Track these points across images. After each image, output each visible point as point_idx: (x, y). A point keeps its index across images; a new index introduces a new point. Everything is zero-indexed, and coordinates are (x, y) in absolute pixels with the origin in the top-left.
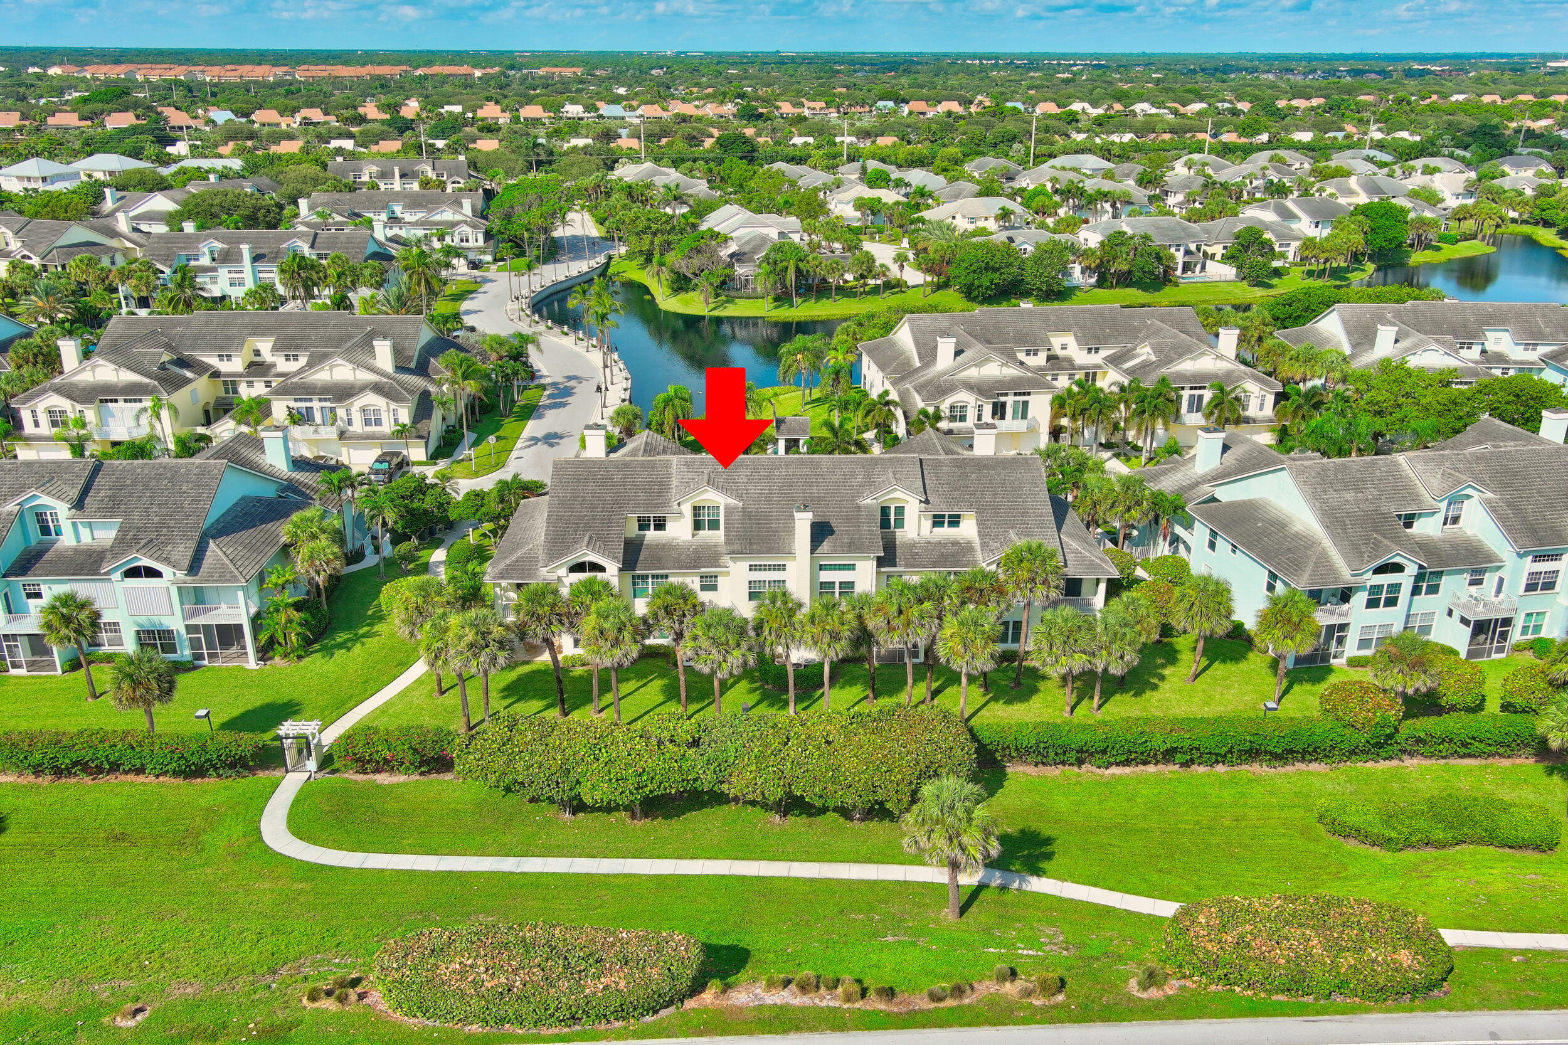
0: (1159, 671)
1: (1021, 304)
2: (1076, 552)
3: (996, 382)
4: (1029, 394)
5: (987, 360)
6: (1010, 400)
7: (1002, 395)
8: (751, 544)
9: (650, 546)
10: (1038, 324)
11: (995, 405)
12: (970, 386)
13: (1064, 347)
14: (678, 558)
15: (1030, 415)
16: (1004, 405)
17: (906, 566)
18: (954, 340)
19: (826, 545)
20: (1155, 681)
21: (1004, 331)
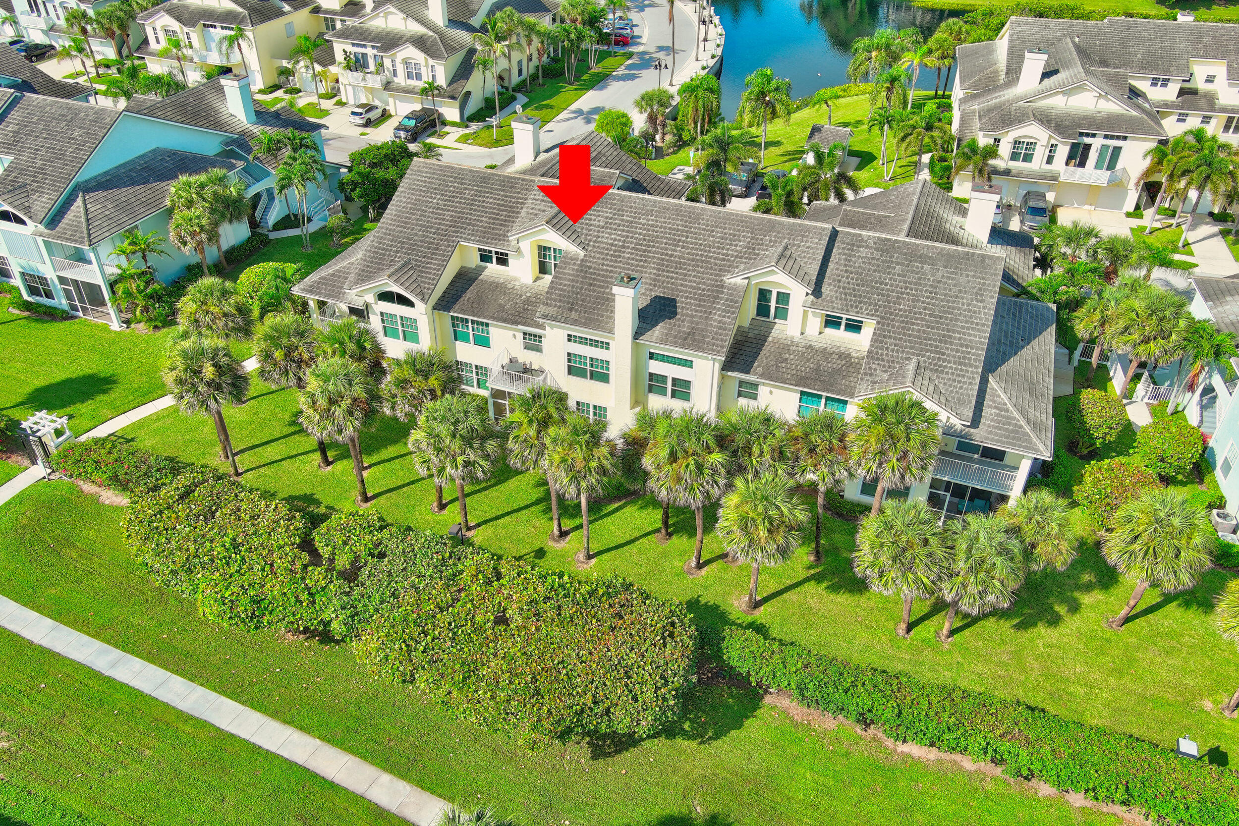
0: (1077, 595)
1: (1179, 17)
2: (1001, 407)
3: (1085, 118)
4: (1125, 138)
5: (1080, 89)
6: (1096, 143)
7: (1087, 135)
8: (570, 310)
9: (483, 282)
10: (1182, 45)
11: (1074, 147)
12: (1045, 119)
13: (1210, 79)
14: (502, 306)
15: (1119, 166)
16: (1088, 147)
17: (762, 376)
18: (1045, 57)
19: (658, 330)
20: (1061, 609)
21: (1132, 50)
